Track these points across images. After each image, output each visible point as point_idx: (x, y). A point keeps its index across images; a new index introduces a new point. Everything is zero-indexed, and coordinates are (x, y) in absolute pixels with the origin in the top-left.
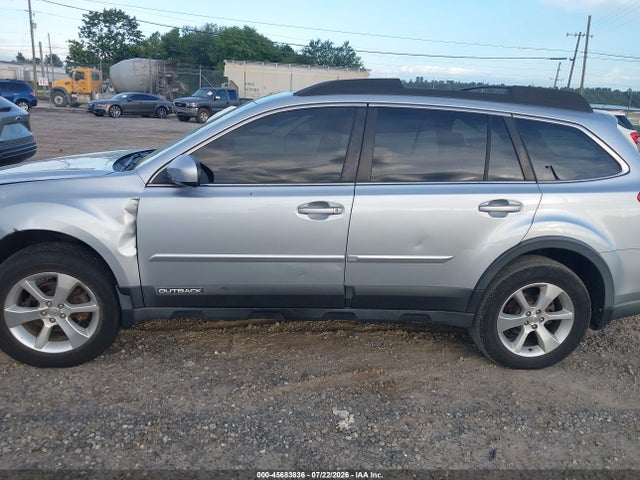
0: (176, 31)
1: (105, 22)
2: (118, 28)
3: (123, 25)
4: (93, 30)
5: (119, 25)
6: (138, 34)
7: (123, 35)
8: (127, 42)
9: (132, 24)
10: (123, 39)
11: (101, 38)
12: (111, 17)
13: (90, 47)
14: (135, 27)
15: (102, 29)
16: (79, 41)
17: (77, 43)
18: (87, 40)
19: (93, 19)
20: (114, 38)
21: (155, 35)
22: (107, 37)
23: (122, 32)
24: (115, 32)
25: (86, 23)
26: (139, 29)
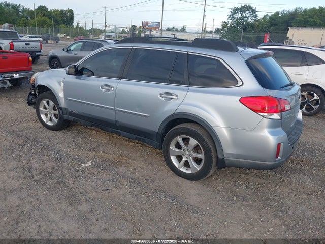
0: (277, 13)
1: (240, 12)
2: (247, 14)
3: (249, 12)
4: (234, 16)
5: (247, 12)
6: (256, 16)
7: (248, 18)
8: (249, 21)
9: (254, 11)
10: (248, 19)
11: (237, 20)
12: (244, 9)
13: (232, 24)
14: (255, 13)
15: (238, 15)
16: (227, 22)
17: (226, 23)
18: (230, 21)
19: (235, 10)
20: (243, 19)
21: (265, 16)
22: (240, 19)
23: (247, 16)
24: (245, 16)
25: (232, 13)
26: (257, 13)
